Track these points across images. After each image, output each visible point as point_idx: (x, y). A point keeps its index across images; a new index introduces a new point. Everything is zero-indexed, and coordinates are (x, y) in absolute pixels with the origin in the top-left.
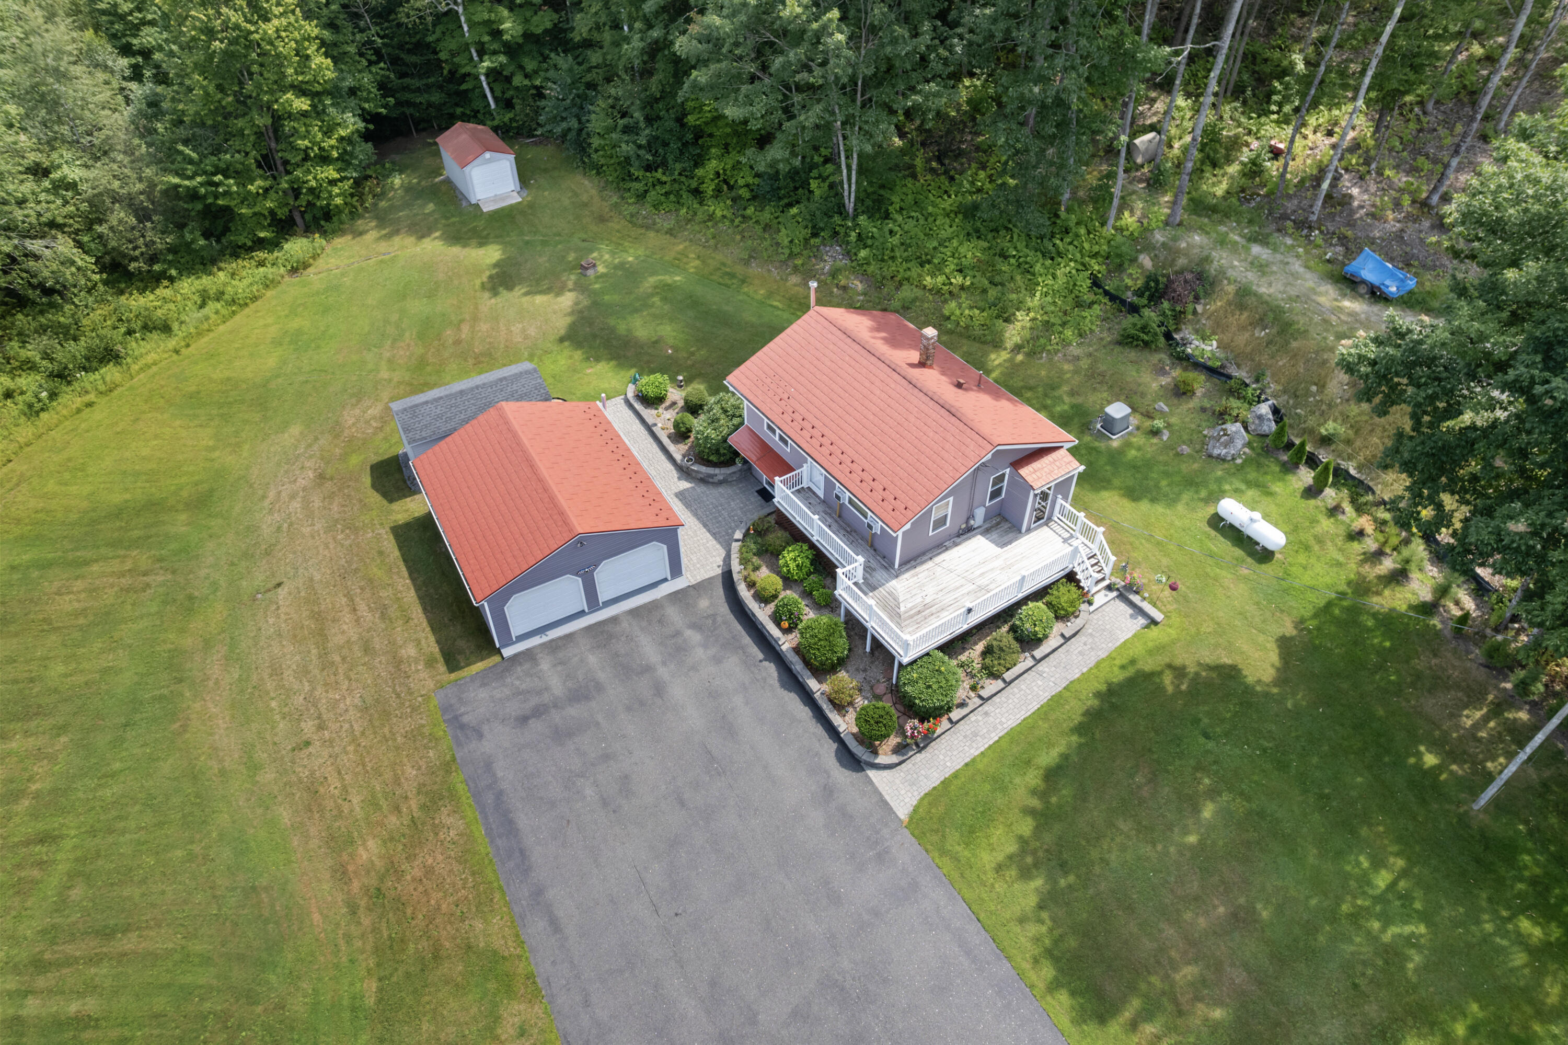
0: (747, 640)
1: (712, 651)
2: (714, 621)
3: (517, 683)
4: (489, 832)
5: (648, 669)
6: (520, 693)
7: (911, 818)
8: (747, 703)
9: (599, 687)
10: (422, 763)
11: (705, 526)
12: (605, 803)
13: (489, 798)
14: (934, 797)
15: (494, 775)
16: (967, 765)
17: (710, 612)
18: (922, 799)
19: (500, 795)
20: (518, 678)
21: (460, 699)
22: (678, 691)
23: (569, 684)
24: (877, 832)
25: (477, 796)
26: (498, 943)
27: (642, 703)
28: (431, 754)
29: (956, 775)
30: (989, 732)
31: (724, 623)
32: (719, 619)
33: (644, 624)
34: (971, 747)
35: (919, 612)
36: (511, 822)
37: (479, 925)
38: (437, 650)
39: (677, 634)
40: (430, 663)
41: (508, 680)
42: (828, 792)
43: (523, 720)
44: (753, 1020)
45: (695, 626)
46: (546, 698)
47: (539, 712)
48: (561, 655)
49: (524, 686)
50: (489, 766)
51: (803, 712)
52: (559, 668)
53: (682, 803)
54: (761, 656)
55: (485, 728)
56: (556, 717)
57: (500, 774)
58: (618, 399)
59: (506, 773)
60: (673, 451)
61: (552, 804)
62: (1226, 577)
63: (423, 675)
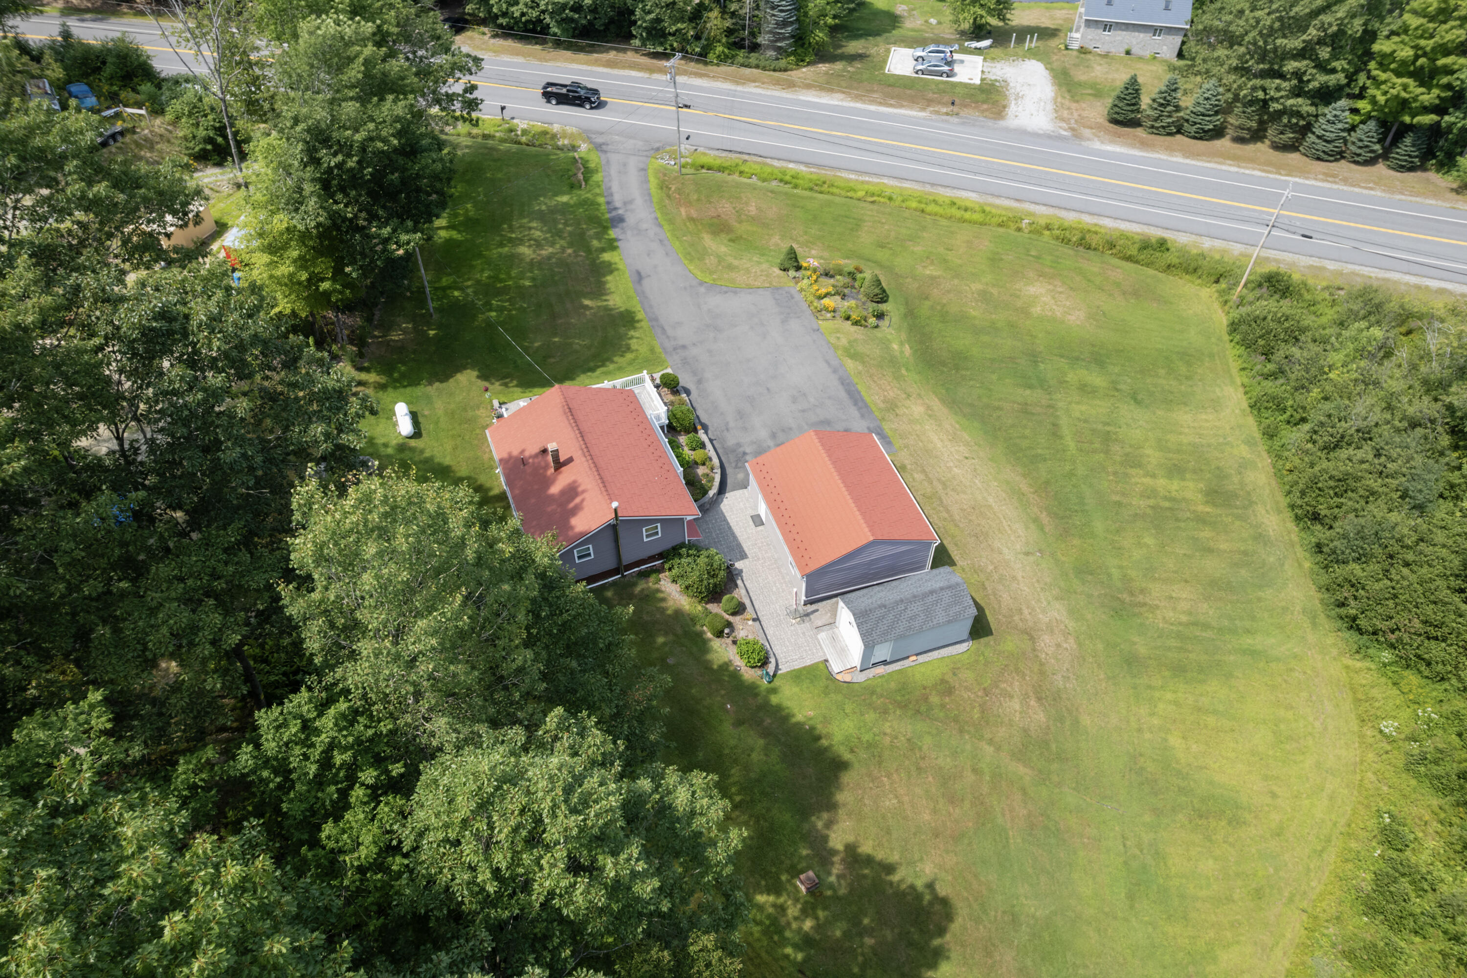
1: (741, 448)
2: (736, 465)
7: (666, 368)
8: (727, 423)
11: (730, 528)
12: (804, 394)
13: (860, 404)
15: (859, 412)
17: (738, 470)
19: (855, 405)
24: (683, 366)
25: (867, 407)
26: (851, 361)
31: (731, 462)
32: (734, 465)
37: (860, 368)
40: (904, 467)
44: (752, 327)
50: (862, 416)
53: (769, 389)
57: (856, 412)
58: (784, 669)
59: (854, 412)
60: (743, 592)
61: (829, 398)
62: (440, 412)
63: (906, 462)
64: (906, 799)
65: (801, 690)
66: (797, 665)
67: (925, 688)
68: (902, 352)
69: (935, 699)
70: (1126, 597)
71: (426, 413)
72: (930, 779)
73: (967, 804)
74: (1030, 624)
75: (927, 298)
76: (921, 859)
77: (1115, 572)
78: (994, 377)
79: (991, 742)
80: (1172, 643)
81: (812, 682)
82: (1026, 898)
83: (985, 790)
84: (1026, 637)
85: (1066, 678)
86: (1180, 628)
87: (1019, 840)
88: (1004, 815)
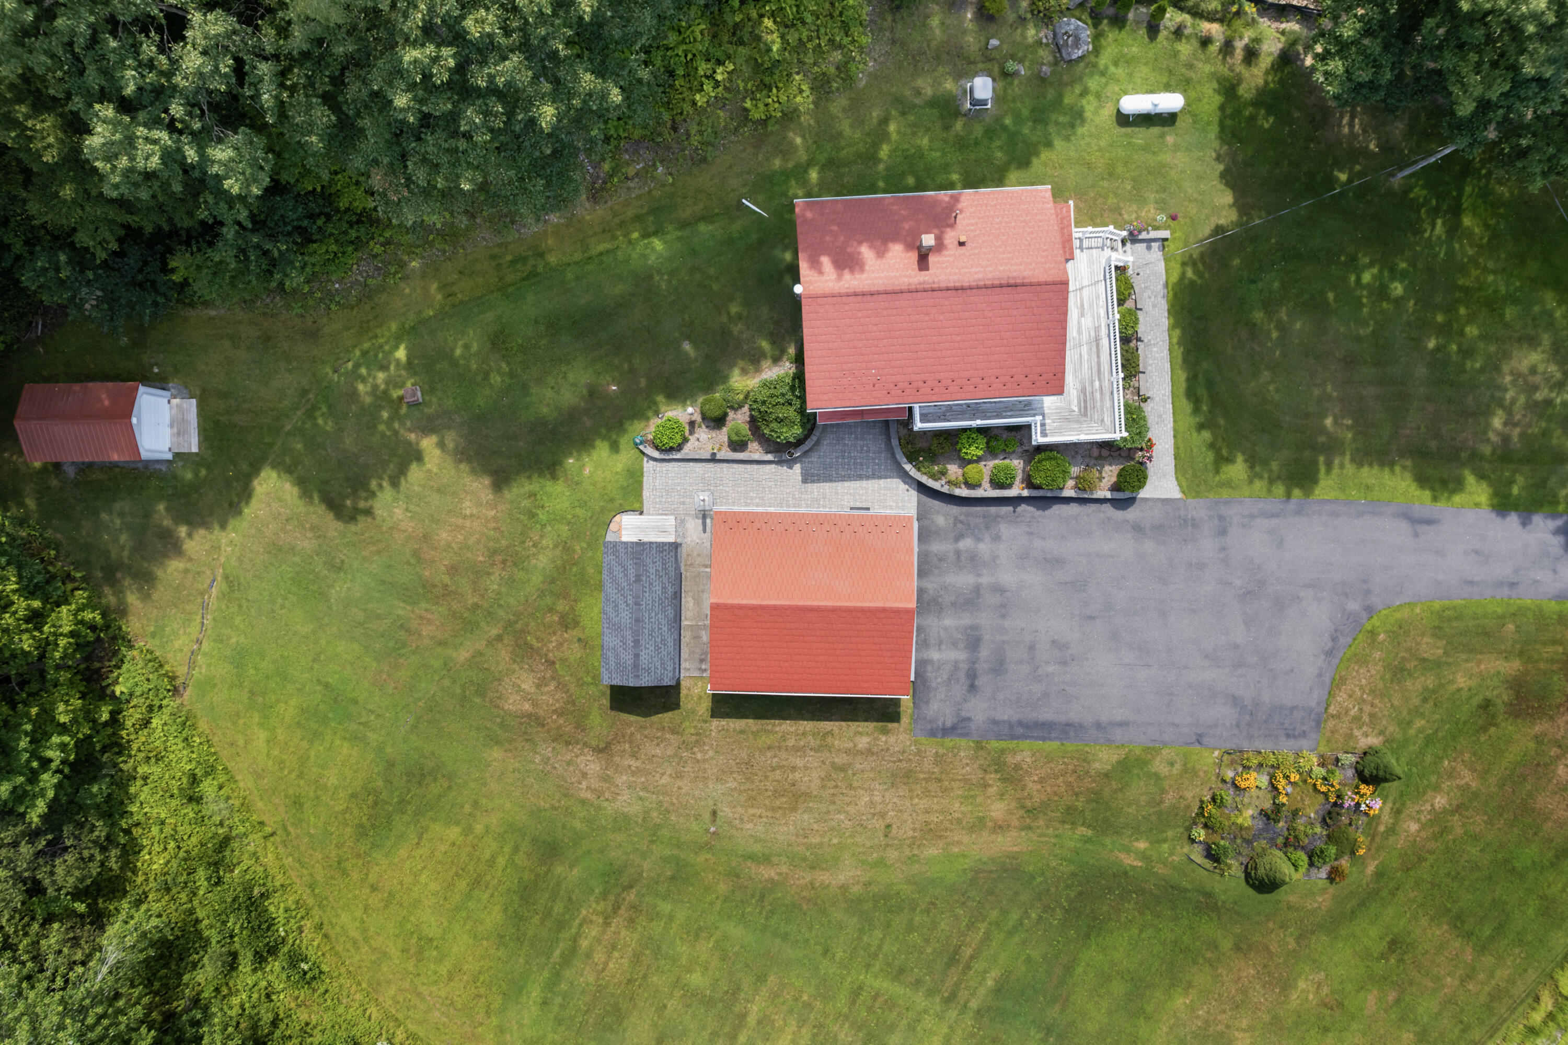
0: (993, 510)
1: (987, 537)
2: (961, 522)
3: (939, 680)
4: (1044, 739)
5: (977, 589)
6: (949, 680)
7: (1183, 492)
8: (1044, 539)
9: (974, 628)
10: (965, 761)
11: (860, 477)
12: (1065, 663)
13: (1020, 730)
14: (1180, 468)
15: (1004, 722)
16: (1175, 437)
17: (951, 521)
18: (1177, 478)
19: (1020, 723)
20: (936, 678)
21: (930, 722)
22: (1008, 577)
23: (961, 646)
24: (1180, 517)
25: (1013, 737)
26: (1115, 758)
27: (1004, 606)
28: (962, 754)
29: (1177, 448)
30: (1164, 407)
31: (967, 516)
32: (962, 518)
33: (936, 571)
34: (1166, 425)
35: (1085, 401)
36: (1044, 724)
37: (1097, 765)
38: (875, 724)
39: (958, 553)
40: (885, 732)
41: (934, 685)
42: (1138, 529)
43: (972, 688)
44: (1236, 647)
45: (959, 537)
46: (964, 666)
47: (972, 676)
48: (932, 641)
49: (945, 677)
50: (995, 722)
51: (1074, 508)
52: (943, 647)
53: (1092, 618)
54: (1011, 508)
55: (964, 714)
56: (982, 666)
57: (1006, 717)
58: (648, 466)
59: (1007, 714)
60: (756, 456)
61: (1046, 694)
62: (1166, 157)
63: (892, 739)
64: (468, 523)
65: (617, 473)
66: (647, 481)
67: (575, 600)
68: (1127, 850)
69: (561, 606)
70: (631, 896)
71: (1170, 139)
72: (481, 558)
73: (447, 579)
74: (617, 759)
75: (1237, 948)
76: (407, 510)
77: (666, 907)
78: (1036, 954)
79: (499, 638)
80: (558, 907)
81: (623, 488)
82: (349, 589)
83: (455, 605)
84: (602, 745)
85: (546, 761)
86: (573, 931)
87: (400, 612)
88: (426, 610)
